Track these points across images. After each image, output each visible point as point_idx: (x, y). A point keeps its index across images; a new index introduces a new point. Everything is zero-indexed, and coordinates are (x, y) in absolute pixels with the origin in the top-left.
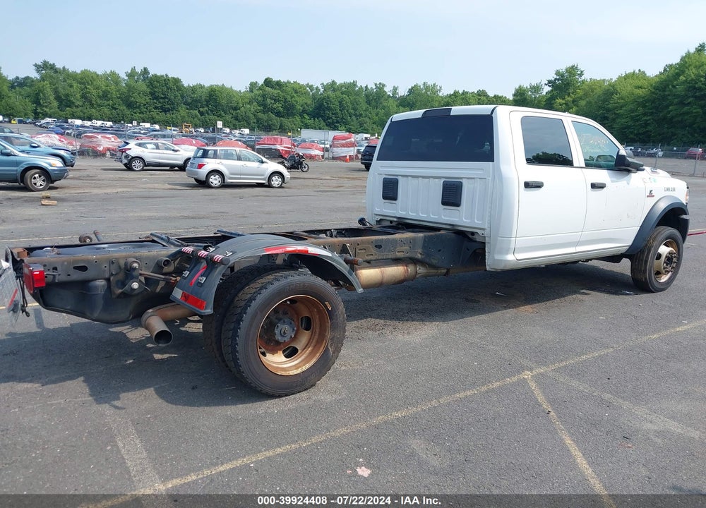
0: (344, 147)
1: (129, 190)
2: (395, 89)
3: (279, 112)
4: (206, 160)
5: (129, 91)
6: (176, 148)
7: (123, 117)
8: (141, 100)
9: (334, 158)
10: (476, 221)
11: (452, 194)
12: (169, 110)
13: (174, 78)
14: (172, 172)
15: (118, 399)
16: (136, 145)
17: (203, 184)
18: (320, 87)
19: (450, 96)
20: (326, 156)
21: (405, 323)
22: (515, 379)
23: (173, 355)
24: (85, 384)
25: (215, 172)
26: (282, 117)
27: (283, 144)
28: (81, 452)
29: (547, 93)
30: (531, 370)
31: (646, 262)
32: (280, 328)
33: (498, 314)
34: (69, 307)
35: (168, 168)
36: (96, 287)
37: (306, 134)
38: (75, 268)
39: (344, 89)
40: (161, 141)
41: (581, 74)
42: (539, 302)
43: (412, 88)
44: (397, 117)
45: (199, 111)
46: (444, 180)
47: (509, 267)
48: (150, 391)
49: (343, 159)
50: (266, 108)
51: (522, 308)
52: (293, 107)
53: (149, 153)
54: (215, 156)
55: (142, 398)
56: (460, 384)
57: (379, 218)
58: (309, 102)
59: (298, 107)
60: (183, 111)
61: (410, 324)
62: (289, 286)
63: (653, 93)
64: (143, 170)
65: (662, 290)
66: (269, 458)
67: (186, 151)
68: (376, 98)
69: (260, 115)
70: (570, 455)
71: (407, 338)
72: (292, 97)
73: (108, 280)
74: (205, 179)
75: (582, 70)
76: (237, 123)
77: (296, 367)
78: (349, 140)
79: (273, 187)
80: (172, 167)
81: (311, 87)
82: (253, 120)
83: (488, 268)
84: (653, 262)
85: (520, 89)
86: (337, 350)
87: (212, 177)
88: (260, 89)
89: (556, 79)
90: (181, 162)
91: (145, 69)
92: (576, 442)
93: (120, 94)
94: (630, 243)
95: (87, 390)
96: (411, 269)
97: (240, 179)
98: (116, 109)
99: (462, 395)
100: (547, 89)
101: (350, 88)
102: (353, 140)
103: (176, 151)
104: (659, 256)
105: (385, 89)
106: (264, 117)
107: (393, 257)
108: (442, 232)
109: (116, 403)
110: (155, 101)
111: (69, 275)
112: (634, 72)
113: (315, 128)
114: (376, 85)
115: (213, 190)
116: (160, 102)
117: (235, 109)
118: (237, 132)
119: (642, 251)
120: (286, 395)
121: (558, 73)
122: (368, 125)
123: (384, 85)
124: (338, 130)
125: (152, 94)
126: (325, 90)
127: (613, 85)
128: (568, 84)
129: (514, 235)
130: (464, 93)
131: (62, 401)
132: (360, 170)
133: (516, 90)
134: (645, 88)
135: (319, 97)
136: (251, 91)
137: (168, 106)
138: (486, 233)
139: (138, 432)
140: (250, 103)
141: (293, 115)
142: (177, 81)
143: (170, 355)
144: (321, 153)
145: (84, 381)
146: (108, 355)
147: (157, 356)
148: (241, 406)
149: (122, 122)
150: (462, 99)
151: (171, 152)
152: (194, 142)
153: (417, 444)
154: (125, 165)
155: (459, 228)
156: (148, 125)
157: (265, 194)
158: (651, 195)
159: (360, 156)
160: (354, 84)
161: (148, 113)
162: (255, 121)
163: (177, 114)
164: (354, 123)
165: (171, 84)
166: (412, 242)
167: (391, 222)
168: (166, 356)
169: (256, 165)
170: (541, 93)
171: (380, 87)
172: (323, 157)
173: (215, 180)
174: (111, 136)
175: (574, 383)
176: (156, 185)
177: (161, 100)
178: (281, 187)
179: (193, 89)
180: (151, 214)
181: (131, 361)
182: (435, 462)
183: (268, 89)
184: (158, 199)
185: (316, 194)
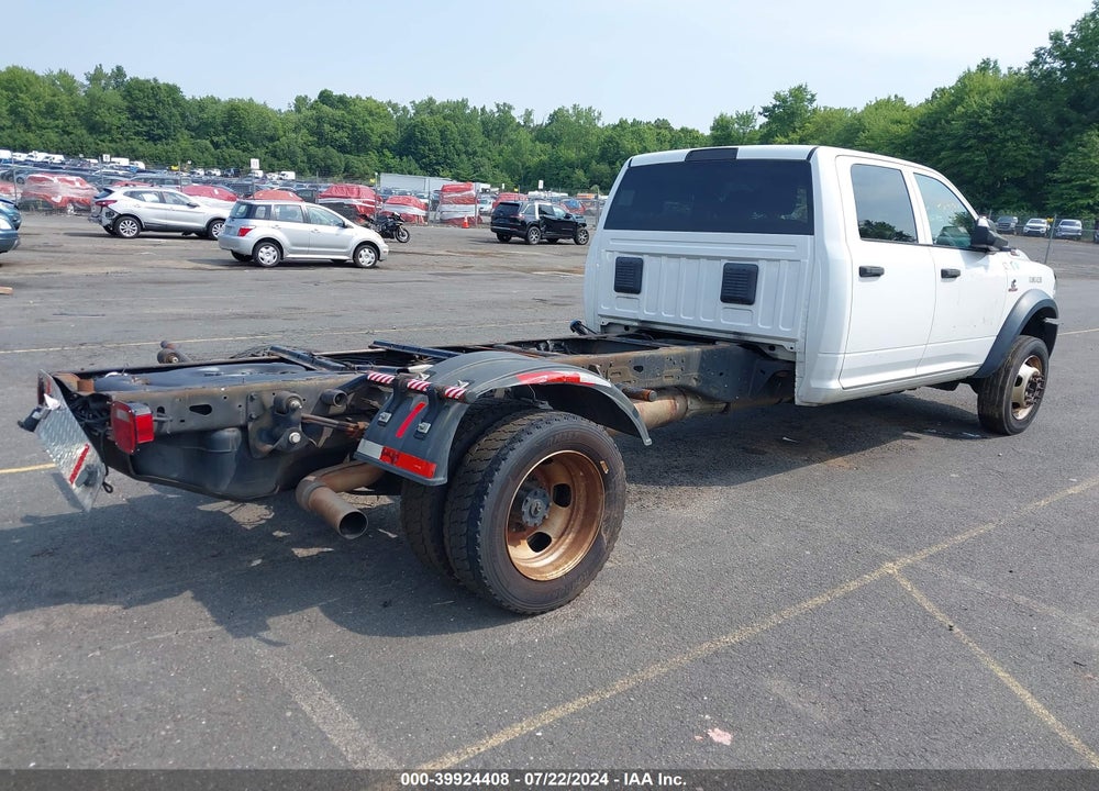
0: (459, 203)
1: (125, 269)
2: (528, 114)
3: (344, 145)
4: (252, 223)
5: (91, 104)
6: (193, 200)
7: (82, 147)
8: (112, 119)
9: (443, 222)
10: (781, 327)
11: (739, 285)
12: (160, 138)
13: (167, 85)
14: (188, 241)
15: (266, 628)
16: (125, 194)
17: (247, 260)
18: (410, 108)
19: (615, 127)
20: (431, 218)
21: (670, 489)
22: (876, 575)
23: (325, 550)
24: (199, 603)
25: (268, 241)
26: (348, 153)
27: (362, 197)
28: (244, 723)
29: (761, 127)
30: (892, 560)
31: (1002, 389)
32: (528, 505)
33: (802, 471)
34: (175, 476)
35: (180, 234)
36: (225, 441)
37: (388, 181)
38: (193, 409)
39: (447, 111)
40: (165, 189)
41: (812, 100)
42: (852, 452)
43: (555, 113)
44: (639, 160)
45: (212, 142)
46: (726, 261)
47: (829, 400)
48: (315, 612)
49: (459, 222)
50: (321, 139)
51: (832, 462)
52: (366, 138)
53: (149, 207)
54: (268, 215)
55: (305, 625)
56: (799, 586)
57: (606, 322)
58: (392, 130)
59: (375, 138)
60: (184, 141)
61: (677, 490)
62: (554, 436)
63: (917, 131)
64: (137, 236)
65: (1019, 431)
66: (561, 720)
67: (211, 206)
68: (498, 126)
69: (313, 150)
70: (1013, 695)
71: (687, 513)
72: (365, 122)
73: (243, 428)
74: (250, 253)
75: (813, 93)
76: (275, 162)
77: (555, 565)
78: (466, 193)
79: (362, 267)
80: (187, 233)
81: (395, 107)
82: (301, 157)
83: (797, 402)
84: (1011, 389)
85: (722, 120)
86: (613, 537)
87: (263, 249)
88: (312, 107)
89: (775, 106)
90: (202, 225)
91: (119, 69)
92: (1012, 674)
93: (76, 110)
94: (982, 362)
95: (207, 614)
96: (679, 403)
97: (308, 252)
98: (69, 134)
99: (811, 604)
100: (762, 120)
101: (457, 110)
102: (473, 192)
103: (194, 206)
104: (1019, 380)
105: (513, 113)
106: (319, 152)
107: (659, 385)
108: (721, 345)
109: (264, 634)
110: (136, 122)
111: (183, 421)
112: (889, 98)
113: (402, 172)
114: (498, 106)
115: (265, 270)
116: (144, 124)
117: (272, 139)
118: (275, 176)
119: (997, 375)
120: (542, 613)
121: (777, 96)
122: (486, 169)
123: (510, 107)
124: (438, 176)
125: (131, 110)
126: (417, 113)
127: (858, 118)
128: (793, 113)
129: (842, 350)
130: (635, 123)
131: (172, 634)
132: (489, 241)
133: (716, 121)
134: (905, 124)
135: (408, 123)
136: (298, 110)
137: (160, 131)
138: (798, 347)
139: (327, 685)
140: (296, 130)
141: (366, 150)
142: (173, 90)
143: (321, 550)
144: (422, 213)
145: (196, 598)
146: (216, 553)
147: (300, 552)
148: (476, 632)
149: (81, 156)
150: (633, 133)
151: (185, 208)
152: (216, 192)
153: (778, 686)
154: (106, 228)
155: (751, 339)
156: (125, 162)
157: (350, 277)
158: (1013, 289)
159: (488, 219)
160: (464, 104)
161: (124, 142)
162: (305, 159)
163: (174, 144)
164: (465, 165)
165: (163, 95)
166: (685, 361)
167: (627, 328)
168: (314, 551)
169: (334, 230)
170: (753, 127)
171: (505, 110)
172: (426, 218)
173: (268, 255)
174: (74, 178)
175: (965, 580)
176: (169, 263)
177: (147, 121)
178: (373, 267)
179: (201, 105)
180: (181, 311)
181: (259, 562)
182: (819, 715)
183: (326, 108)
184: (182, 286)
185: (432, 278)
